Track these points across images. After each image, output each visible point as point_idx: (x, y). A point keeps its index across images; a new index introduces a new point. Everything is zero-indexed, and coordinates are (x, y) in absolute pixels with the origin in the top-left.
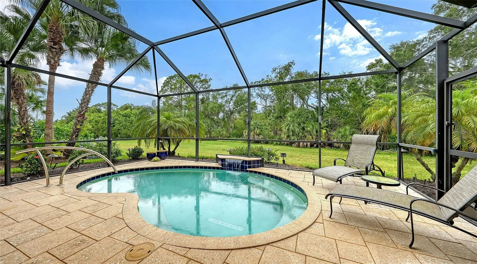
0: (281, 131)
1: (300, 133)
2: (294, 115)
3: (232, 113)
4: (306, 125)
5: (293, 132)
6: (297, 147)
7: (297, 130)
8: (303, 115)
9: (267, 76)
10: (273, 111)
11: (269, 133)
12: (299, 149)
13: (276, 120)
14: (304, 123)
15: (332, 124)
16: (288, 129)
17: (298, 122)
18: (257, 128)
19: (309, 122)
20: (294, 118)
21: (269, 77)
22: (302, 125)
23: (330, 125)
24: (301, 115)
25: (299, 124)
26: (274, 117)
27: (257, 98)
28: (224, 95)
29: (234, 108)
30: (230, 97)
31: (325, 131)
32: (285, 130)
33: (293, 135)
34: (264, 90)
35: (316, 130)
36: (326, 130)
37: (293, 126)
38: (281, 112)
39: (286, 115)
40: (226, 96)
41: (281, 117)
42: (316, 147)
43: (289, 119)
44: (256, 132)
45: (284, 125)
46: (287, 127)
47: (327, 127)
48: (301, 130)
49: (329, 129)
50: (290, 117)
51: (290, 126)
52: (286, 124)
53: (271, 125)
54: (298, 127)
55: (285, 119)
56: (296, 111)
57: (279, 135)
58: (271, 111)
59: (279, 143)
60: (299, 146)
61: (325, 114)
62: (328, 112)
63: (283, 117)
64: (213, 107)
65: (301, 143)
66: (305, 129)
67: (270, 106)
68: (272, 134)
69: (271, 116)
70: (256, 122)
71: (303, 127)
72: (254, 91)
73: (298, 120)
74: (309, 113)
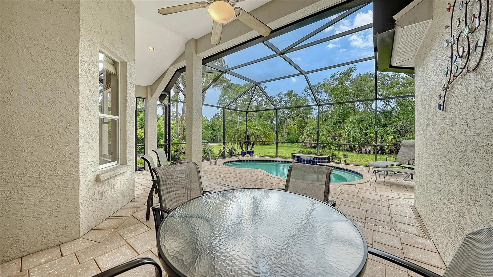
0: (340, 136)
1: (362, 140)
2: (355, 121)
3: (286, 119)
4: (369, 131)
5: (354, 137)
6: (359, 153)
7: (358, 136)
8: (366, 120)
9: (324, 80)
10: (330, 115)
11: (326, 139)
12: (360, 155)
13: (335, 125)
14: (367, 128)
15: (401, 130)
16: (348, 136)
17: (359, 127)
18: (314, 133)
19: (372, 127)
20: (355, 123)
21: (327, 81)
22: (364, 131)
23: (399, 131)
24: (363, 121)
25: (361, 130)
26: (333, 122)
27: (312, 103)
28: (278, 101)
29: (288, 114)
30: (285, 104)
31: (392, 137)
32: (344, 136)
33: (353, 141)
34: (320, 94)
35: (381, 136)
36: (394, 136)
37: (354, 132)
38: (340, 118)
39: (345, 120)
40: (280, 102)
41: (340, 122)
42: (380, 154)
43: (350, 124)
44: (313, 138)
45: (343, 131)
46: (348, 133)
47: (395, 133)
48: (363, 136)
49: (398, 135)
50: (351, 122)
51: (350, 132)
52: (347, 129)
53: (329, 131)
54: (360, 133)
55: (344, 125)
56: (358, 117)
57: (337, 141)
58: (328, 116)
59: (337, 149)
60: (360, 152)
61: (393, 119)
62: (396, 117)
63: (342, 123)
64: (269, 114)
65: (363, 149)
66: (367, 135)
67: (328, 111)
68: (330, 139)
69: (329, 122)
70: (312, 127)
71: (365, 133)
72: (308, 95)
73: (360, 125)
74: (373, 118)
